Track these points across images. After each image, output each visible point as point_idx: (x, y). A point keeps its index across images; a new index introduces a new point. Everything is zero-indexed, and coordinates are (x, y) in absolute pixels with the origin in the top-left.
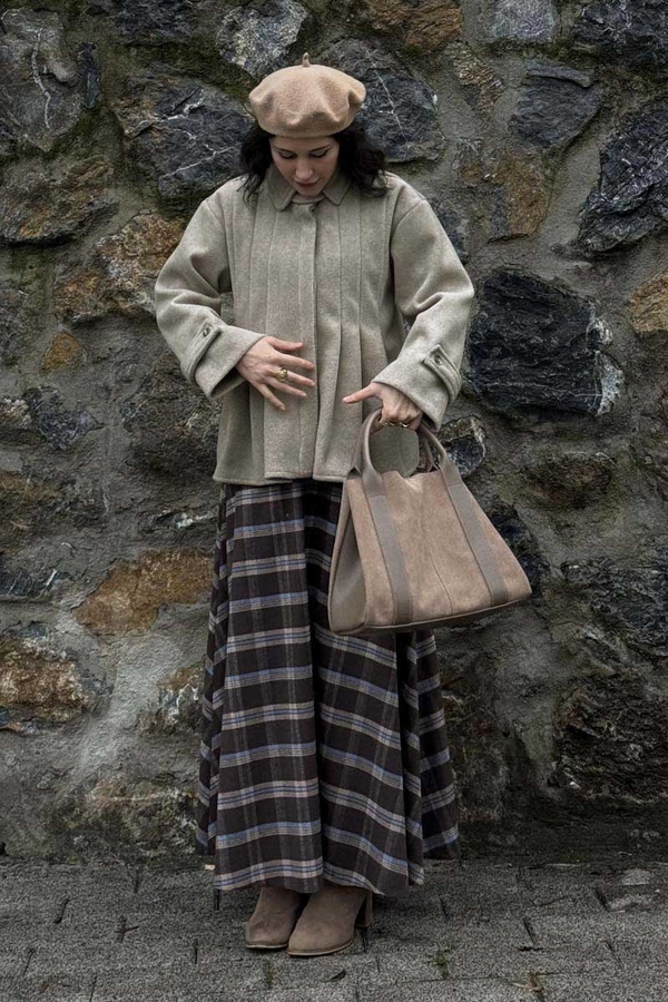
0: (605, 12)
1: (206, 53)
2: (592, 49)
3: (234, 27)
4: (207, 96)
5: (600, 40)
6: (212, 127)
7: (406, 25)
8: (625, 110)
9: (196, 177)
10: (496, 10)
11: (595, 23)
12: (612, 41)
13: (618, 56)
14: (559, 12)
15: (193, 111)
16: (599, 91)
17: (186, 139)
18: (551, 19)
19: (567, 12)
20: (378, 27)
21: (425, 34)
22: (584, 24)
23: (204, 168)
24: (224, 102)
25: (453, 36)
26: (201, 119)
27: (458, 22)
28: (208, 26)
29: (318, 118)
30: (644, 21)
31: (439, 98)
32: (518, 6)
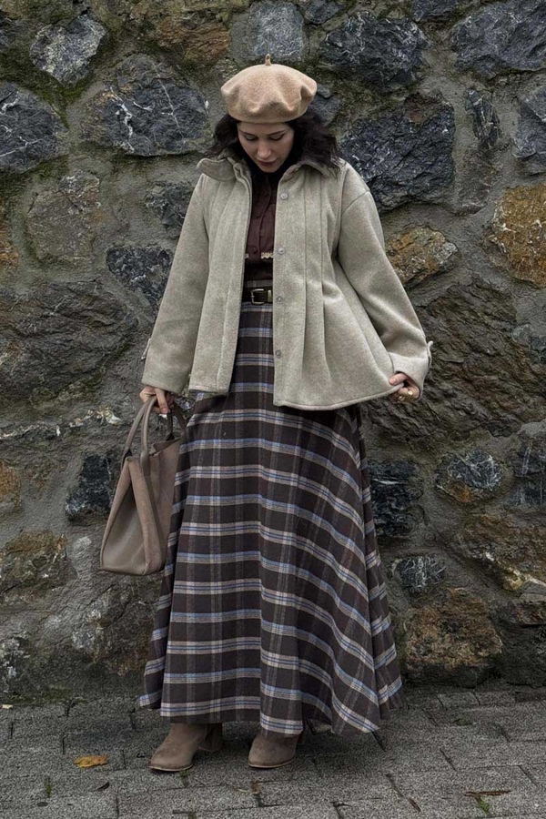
0: (344, 38)
1: (21, 62)
2: (333, 68)
3: (45, 41)
4: (22, 96)
5: (339, 60)
6: (25, 122)
7: (185, 42)
8: (357, 117)
9: (11, 162)
10: (258, 33)
11: (336, 46)
12: (349, 61)
13: (353, 73)
14: (308, 37)
15: (9, 109)
16: (337, 101)
17: (3, 131)
18: (301, 42)
19: (314, 37)
20: (163, 44)
21: (200, 51)
22: (327, 47)
23: (17, 155)
24: (35, 103)
25: (223, 54)
26: (16, 116)
27: (227, 42)
28: (24, 40)
29: (274, 107)
30: (374, 46)
31: (210, 103)
32: (276, 31)
